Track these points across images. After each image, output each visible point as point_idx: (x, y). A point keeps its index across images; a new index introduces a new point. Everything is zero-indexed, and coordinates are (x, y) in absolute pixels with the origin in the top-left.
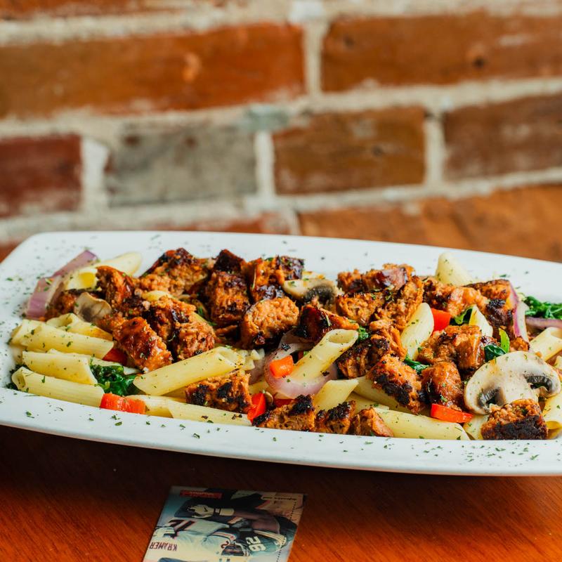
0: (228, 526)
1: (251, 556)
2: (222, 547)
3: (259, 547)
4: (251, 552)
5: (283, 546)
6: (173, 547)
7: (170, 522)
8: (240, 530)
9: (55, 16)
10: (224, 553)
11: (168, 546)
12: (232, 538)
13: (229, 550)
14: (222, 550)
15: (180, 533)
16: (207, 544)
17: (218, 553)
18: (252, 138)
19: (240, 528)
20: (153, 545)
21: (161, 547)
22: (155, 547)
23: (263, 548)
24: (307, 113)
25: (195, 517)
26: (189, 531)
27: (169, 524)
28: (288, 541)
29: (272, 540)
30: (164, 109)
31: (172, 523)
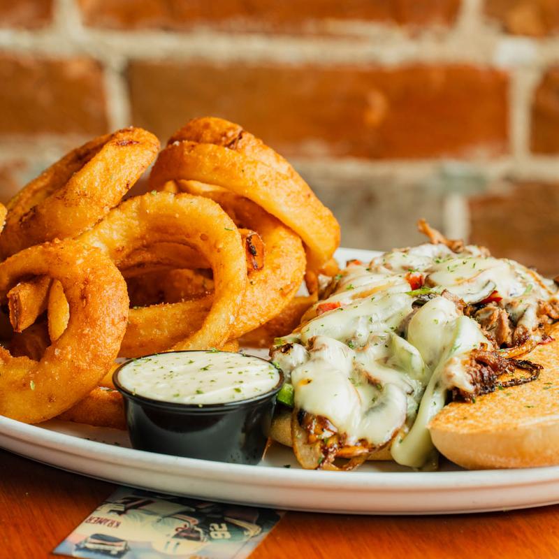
0: (193, 510)
1: (209, 543)
2: (177, 530)
3: (223, 535)
4: (210, 539)
5: (253, 537)
6: (115, 524)
7: (124, 499)
8: (208, 516)
9: (220, 31)
10: (177, 536)
11: (109, 522)
12: (193, 522)
13: (184, 534)
14: (175, 533)
15: (130, 511)
16: (159, 525)
17: (168, 535)
18: (441, 202)
19: (209, 513)
20: (90, 520)
21: (100, 522)
22: (93, 521)
23: (228, 535)
24: (509, 179)
25: (158, 497)
26: (143, 509)
27: (122, 501)
28: (262, 532)
29: (242, 529)
30: (341, 155)
31: (126, 500)
